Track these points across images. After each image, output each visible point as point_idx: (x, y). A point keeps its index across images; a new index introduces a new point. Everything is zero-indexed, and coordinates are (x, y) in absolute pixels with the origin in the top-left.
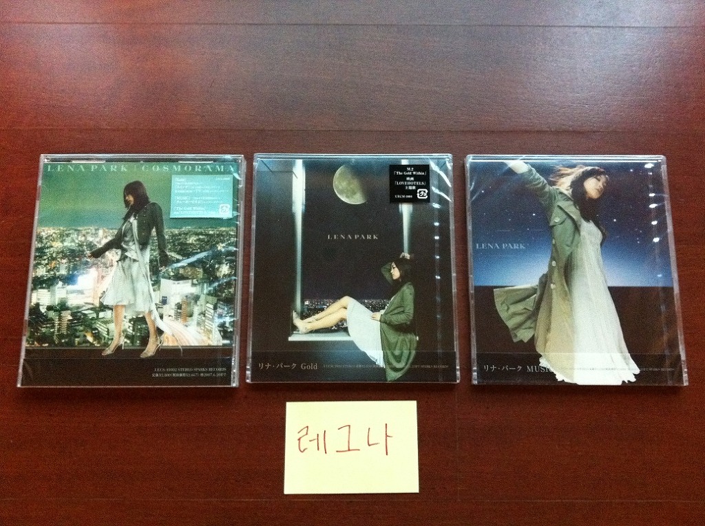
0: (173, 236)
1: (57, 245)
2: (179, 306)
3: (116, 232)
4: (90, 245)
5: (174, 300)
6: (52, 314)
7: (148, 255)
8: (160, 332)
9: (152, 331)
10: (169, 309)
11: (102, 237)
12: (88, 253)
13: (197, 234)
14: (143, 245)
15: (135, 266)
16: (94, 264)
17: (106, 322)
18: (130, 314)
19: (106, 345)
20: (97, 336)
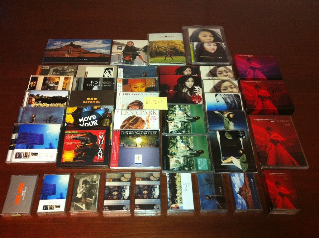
0: (193, 159)
1: (189, 139)
2: (178, 161)
3: (193, 149)
4: (190, 145)
5: (179, 160)
6: (175, 140)
7: (188, 155)
8: (173, 157)
9: (173, 156)
10: (177, 159)
11: (191, 147)
12: (188, 145)
13: (194, 163)
14: (191, 154)
15: (186, 153)
16: (186, 146)
17: (174, 148)
18: (176, 152)
19: (170, 149)
20: (171, 147)
